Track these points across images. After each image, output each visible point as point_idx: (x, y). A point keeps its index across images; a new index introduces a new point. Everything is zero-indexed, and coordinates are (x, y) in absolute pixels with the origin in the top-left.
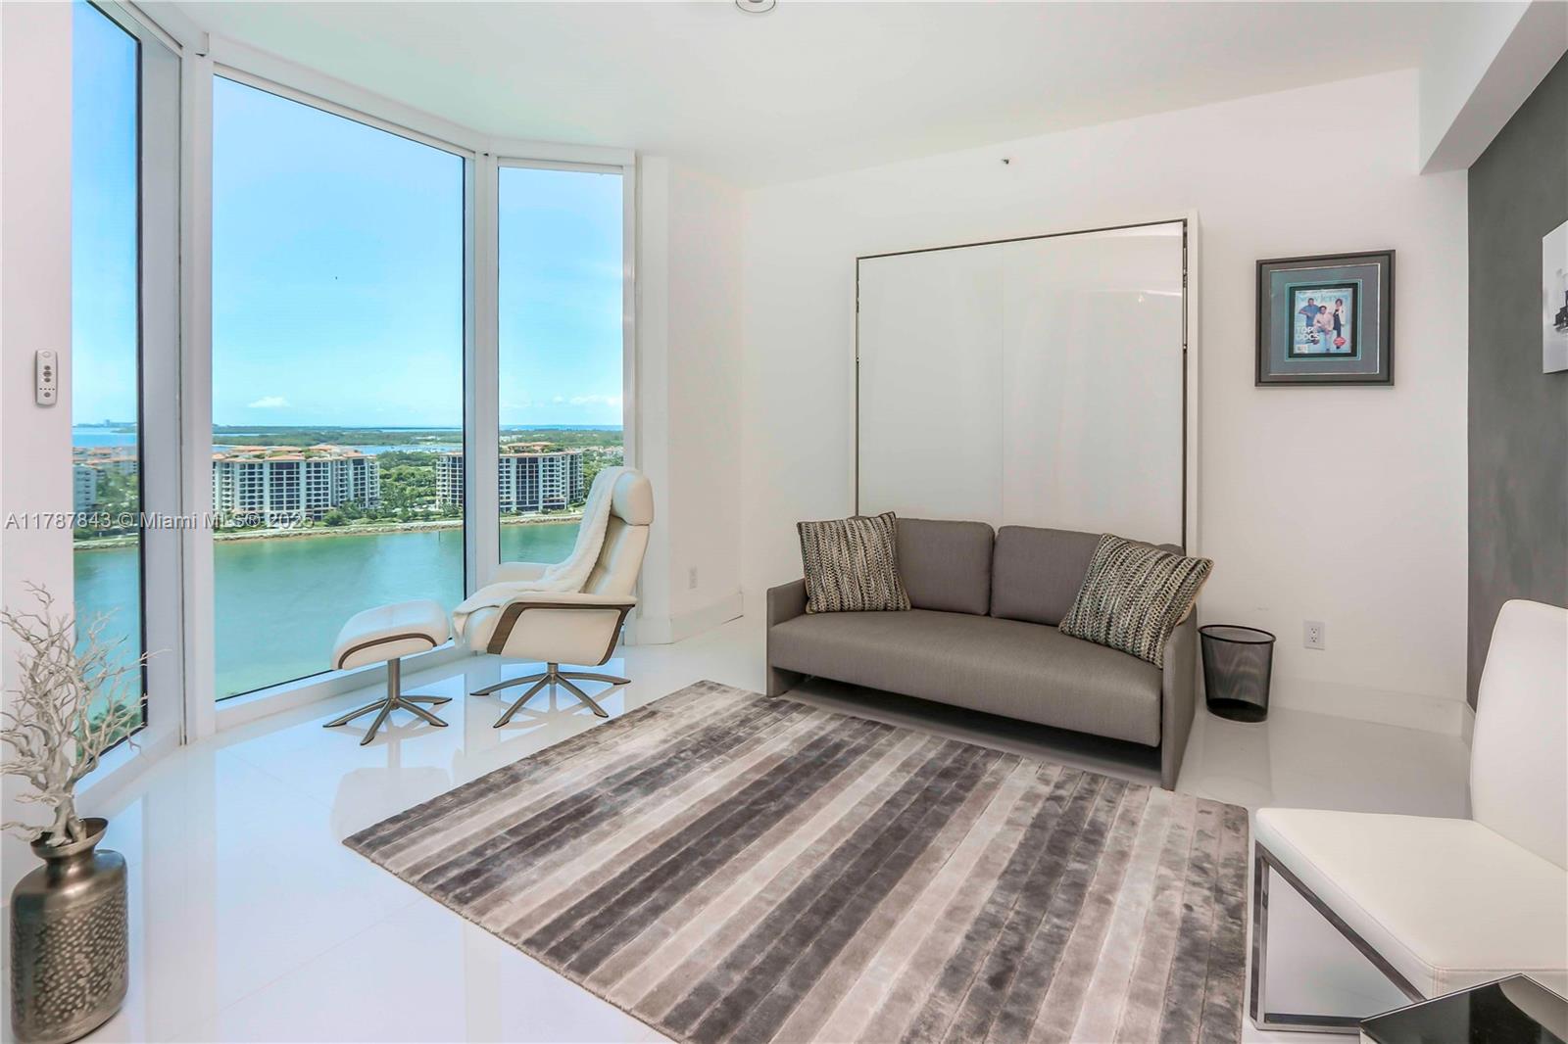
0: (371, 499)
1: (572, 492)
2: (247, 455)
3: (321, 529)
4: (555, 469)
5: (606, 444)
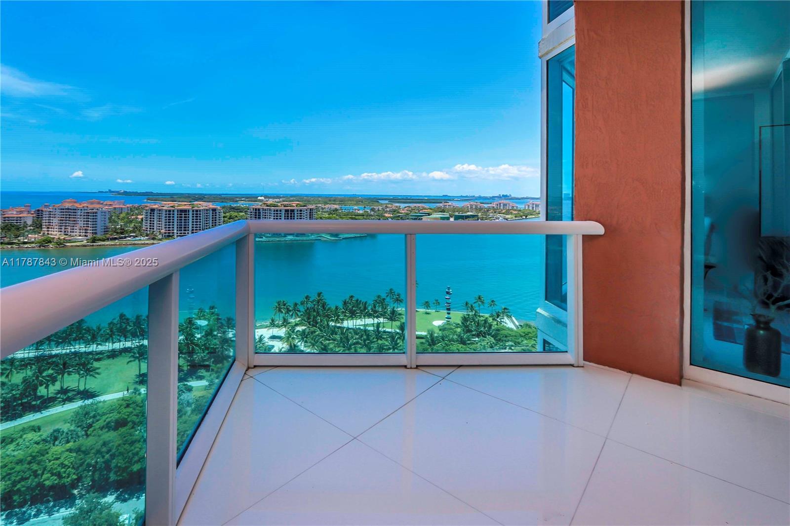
2: (168, 206)
4: (302, 215)
5: (326, 203)
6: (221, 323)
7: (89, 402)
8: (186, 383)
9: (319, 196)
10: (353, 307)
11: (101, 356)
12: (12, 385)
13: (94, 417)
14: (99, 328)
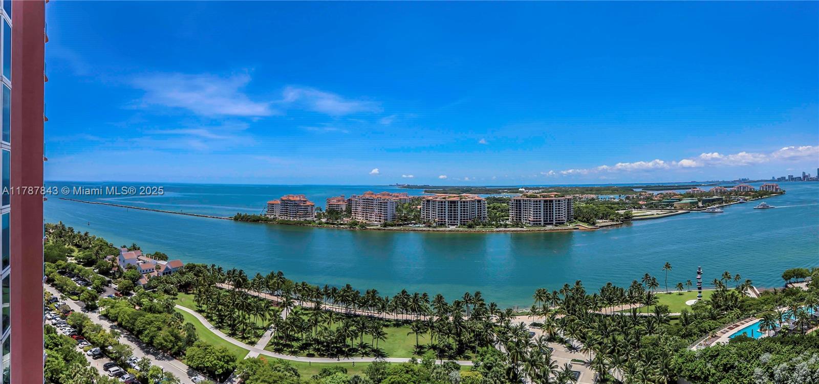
0: (483, 217)
1: (568, 216)
2: (440, 197)
3: (465, 229)
4: (560, 205)
5: (583, 193)
6: (486, 308)
7: (378, 360)
8: (455, 361)
9: (577, 187)
10: (610, 294)
11: (389, 323)
12: (330, 331)
13: (383, 374)
14: (387, 300)
